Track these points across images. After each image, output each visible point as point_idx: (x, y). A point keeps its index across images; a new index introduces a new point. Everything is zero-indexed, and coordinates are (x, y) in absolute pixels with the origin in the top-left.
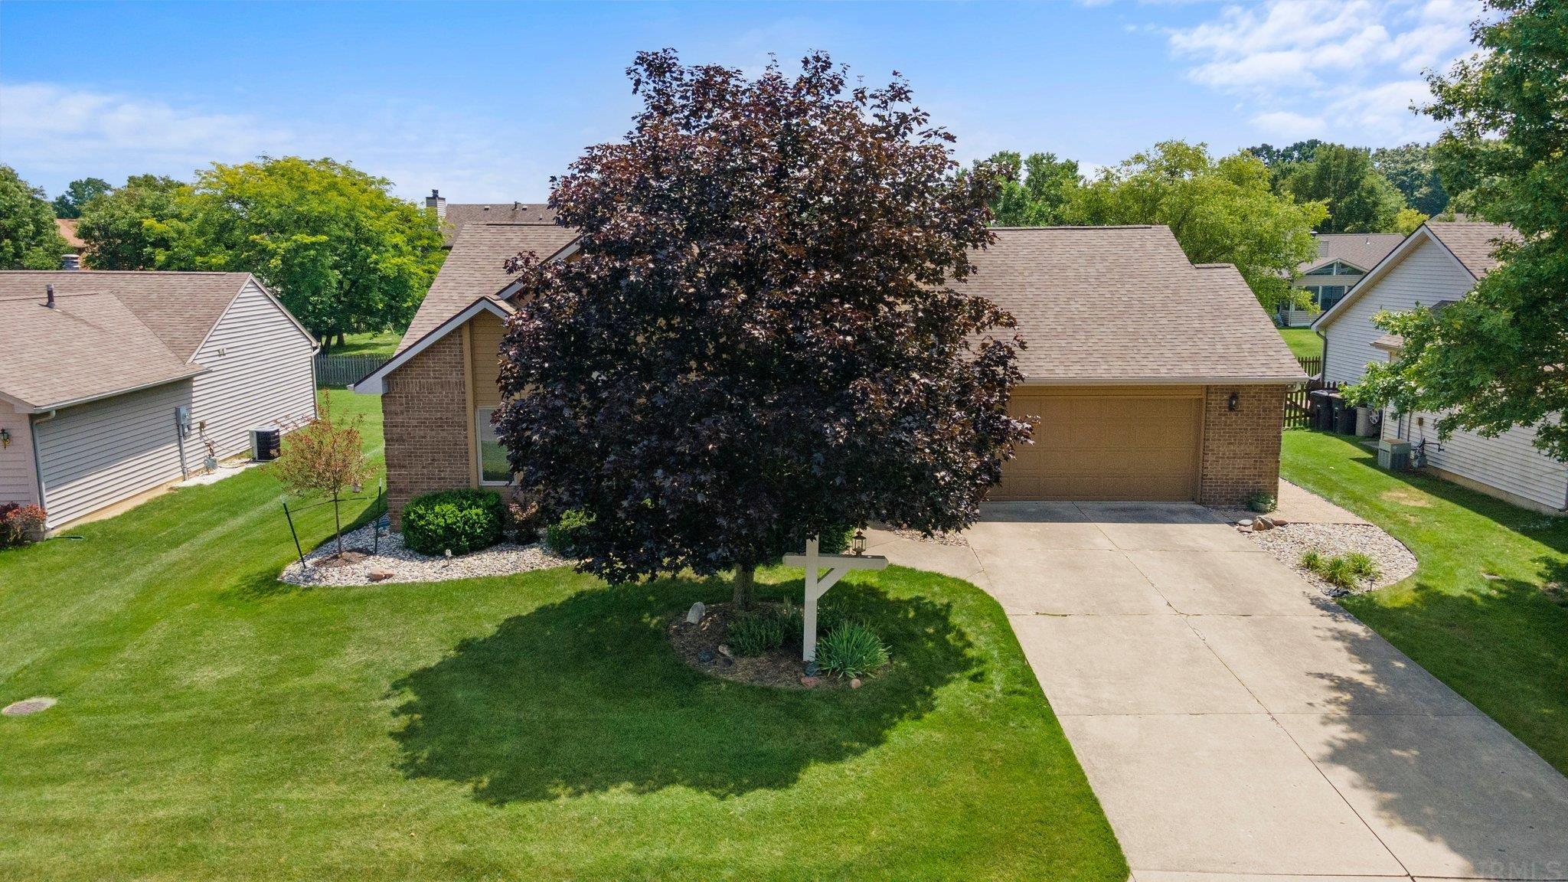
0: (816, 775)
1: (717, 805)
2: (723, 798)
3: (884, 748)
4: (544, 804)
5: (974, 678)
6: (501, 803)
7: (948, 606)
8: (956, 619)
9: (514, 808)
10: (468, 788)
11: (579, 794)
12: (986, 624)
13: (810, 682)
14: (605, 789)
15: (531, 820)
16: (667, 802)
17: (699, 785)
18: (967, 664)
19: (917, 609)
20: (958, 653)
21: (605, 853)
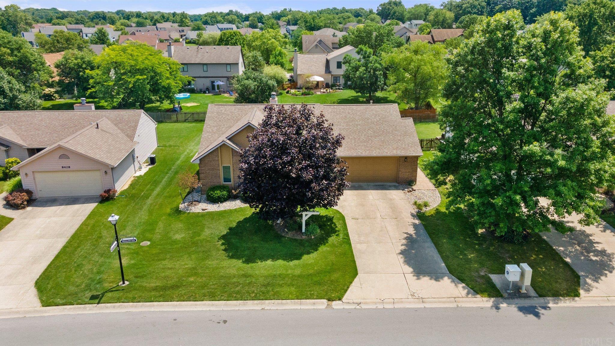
0: (305, 257)
1: (287, 264)
2: (288, 262)
3: (318, 251)
4: (256, 264)
5: (337, 235)
6: (248, 264)
7: (333, 217)
8: (334, 221)
9: (251, 265)
10: (241, 261)
11: (262, 262)
12: (341, 222)
13: (304, 237)
14: (267, 261)
15: (255, 267)
16: (279, 263)
17: (284, 260)
18: (336, 232)
19: (326, 218)
20: (334, 229)
21: (269, 273)
